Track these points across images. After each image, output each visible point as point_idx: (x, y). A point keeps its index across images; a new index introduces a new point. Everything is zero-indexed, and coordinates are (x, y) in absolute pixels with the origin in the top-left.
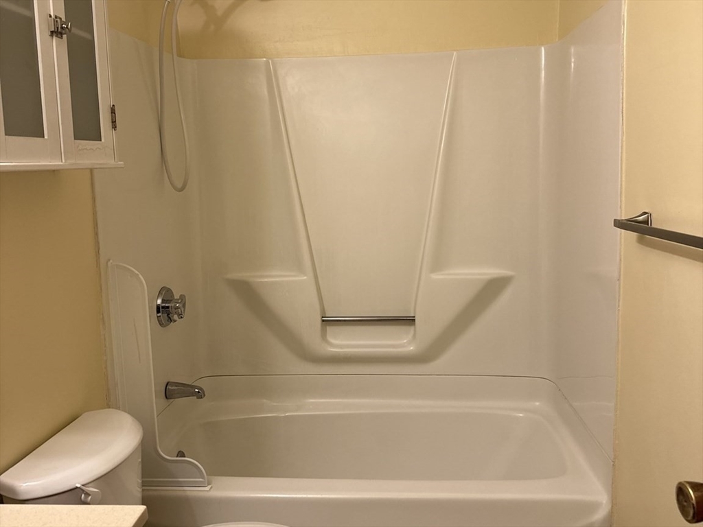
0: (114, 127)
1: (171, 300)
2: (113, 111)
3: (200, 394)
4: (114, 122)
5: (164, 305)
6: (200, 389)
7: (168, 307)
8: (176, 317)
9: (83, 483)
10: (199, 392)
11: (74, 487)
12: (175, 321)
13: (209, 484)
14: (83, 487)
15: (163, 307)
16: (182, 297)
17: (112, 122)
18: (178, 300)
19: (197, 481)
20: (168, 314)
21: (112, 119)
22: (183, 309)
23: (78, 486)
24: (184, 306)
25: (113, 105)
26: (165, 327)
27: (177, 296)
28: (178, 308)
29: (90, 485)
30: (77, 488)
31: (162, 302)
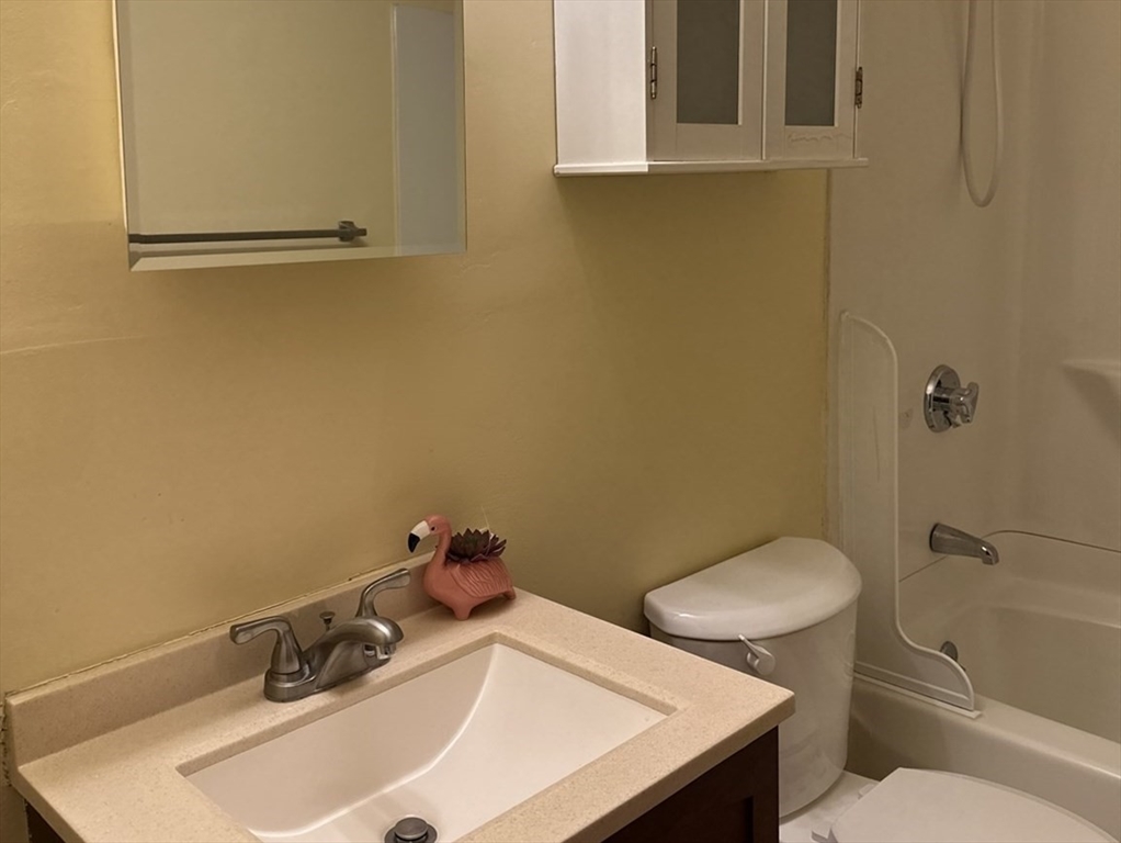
0: (858, 102)
1: (953, 390)
2: (859, 78)
3: (990, 557)
4: (858, 94)
5: (936, 395)
6: (991, 548)
7: (946, 401)
8: (958, 419)
9: (750, 637)
10: (987, 553)
11: (735, 638)
12: (957, 425)
13: (976, 708)
14: (748, 643)
15: (936, 399)
16: (973, 387)
17: (856, 95)
18: (965, 390)
19: (958, 698)
20: (946, 413)
21: (856, 91)
22: (970, 407)
23: (742, 638)
24: (974, 402)
25: (860, 68)
26: (936, 431)
27: (964, 385)
28: (961, 404)
29: (762, 643)
30: (740, 641)
31: (935, 391)
